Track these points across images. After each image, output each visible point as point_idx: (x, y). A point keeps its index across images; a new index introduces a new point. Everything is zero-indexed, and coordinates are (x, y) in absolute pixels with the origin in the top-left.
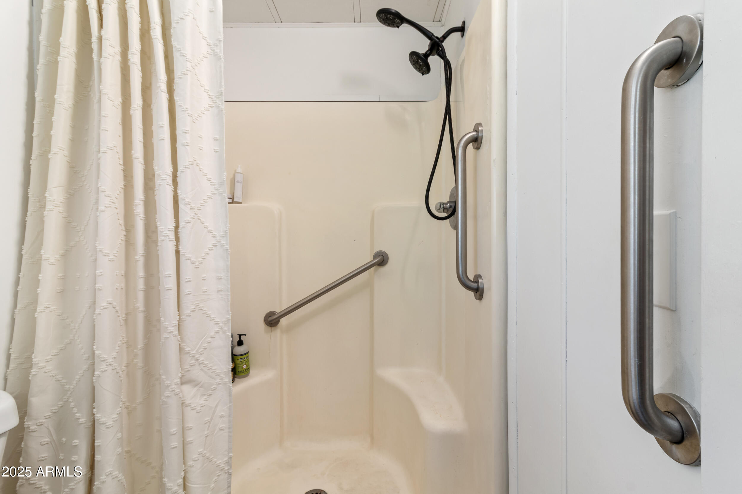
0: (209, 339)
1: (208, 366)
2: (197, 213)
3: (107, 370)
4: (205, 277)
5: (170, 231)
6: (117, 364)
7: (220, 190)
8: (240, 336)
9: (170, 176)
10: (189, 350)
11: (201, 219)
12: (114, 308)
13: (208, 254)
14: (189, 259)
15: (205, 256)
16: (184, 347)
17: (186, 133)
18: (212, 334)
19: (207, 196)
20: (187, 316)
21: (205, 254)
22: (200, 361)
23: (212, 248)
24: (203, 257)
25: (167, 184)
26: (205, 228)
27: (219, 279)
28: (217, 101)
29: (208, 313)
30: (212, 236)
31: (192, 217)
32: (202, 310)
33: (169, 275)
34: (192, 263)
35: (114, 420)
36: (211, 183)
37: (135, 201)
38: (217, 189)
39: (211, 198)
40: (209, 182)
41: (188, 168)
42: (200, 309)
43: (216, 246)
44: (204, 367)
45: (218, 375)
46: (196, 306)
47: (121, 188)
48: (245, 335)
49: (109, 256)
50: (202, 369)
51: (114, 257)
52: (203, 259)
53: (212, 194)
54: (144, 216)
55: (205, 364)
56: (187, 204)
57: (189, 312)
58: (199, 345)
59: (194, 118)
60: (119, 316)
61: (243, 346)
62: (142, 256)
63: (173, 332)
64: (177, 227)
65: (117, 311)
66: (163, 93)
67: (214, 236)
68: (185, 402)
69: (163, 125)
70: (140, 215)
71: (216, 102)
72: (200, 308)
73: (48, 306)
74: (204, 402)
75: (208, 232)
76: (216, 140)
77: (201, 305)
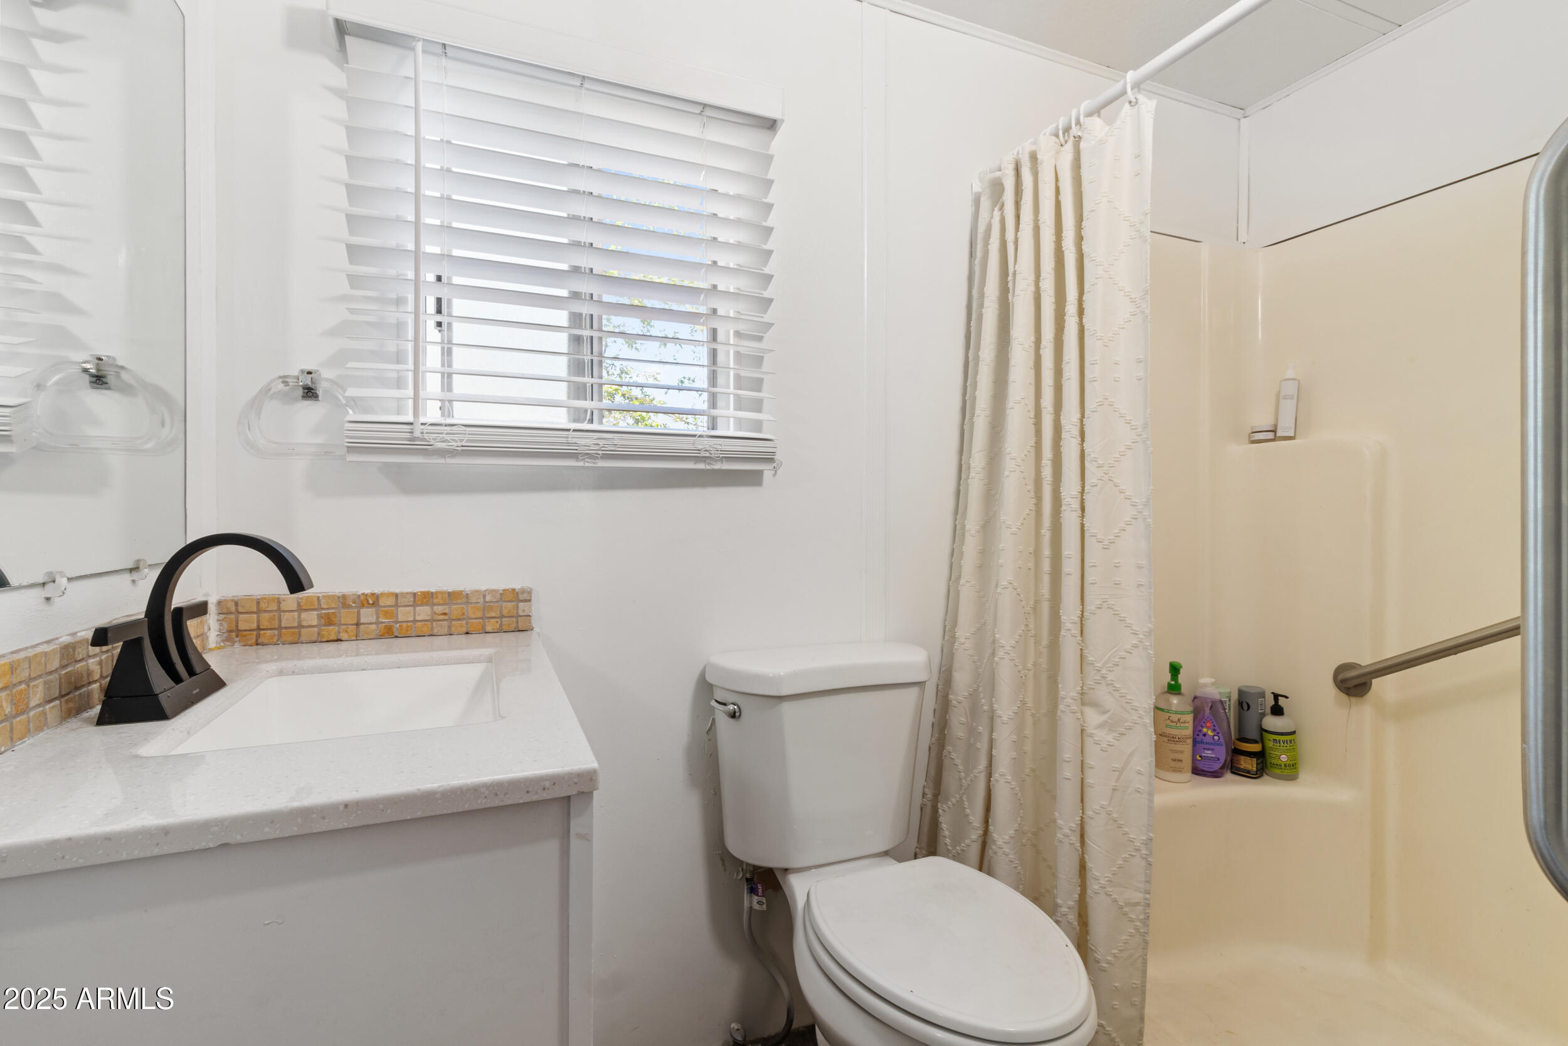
0: (1123, 654)
1: (1120, 692)
2: (1107, 472)
3: (1004, 658)
4: (1119, 563)
5: (1073, 498)
6: (1015, 655)
7: (1144, 436)
8: (1276, 697)
9: (1076, 425)
10: (1092, 661)
11: (1114, 480)
12: (1015, 589)
13: (1124, 530)
14: (1094, 536)
15: (1119, 533)
16: (1086, 654)
17: (1094, 364)
18: (1128, 647)
19: (1125, 446)
20: (1091, 613)
21: (1120, 530)
22: (1107, 679)
23: (1131, 521)
24: (1115, 535)
25: (1072, 437)
26: (1121, 492)
27: (1140, 567)
28: (1142, 304)
29: (1122, 615)
30: (1131, 505)
31: (1100, 478)
32: (1112, 608)
33: (1070, 556)
34: (1098, 541)
35: (1010, 717)
36: (1131, 426)
37: (1043, 462)
38: (1140, 435)
39: (1132, 449)
40: (1128, 425)
41: (1094, 411)
42: (1110, 608)
43: (1136, 519)
44: (1114, 690)
45: (1136, 710)
46: (1103, 602)
47: (1032, 446)
48: (1287, 697)
49: (1011, 528)
50: (1109, 692)
51: (1017, 530)
52: (1116, 536)
53: (1133, 442)
54: (1051, 480)
55: (1115, 687)
56: (1092, 461)
57: (1093, 608)
58: (1107, 657)
59: (1105, 341)
60: (1021, 601)
61: (1282, 716)
62: (1049, 530)
63: (1070, 630)
64: (1082, 492)
65: (1019, 594)
66: (1071, 318)
67: (1134, 504)
68: (1085, 730)
69: (1069, 361)
70: (1047, 479)
71: (1141, 306)
72: (1109, 606)
73: (969, 580)
74: (1112, 740)
75: (1126, 498)
76: (1139, 361)
77: (1111, 602)
